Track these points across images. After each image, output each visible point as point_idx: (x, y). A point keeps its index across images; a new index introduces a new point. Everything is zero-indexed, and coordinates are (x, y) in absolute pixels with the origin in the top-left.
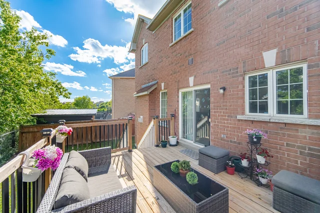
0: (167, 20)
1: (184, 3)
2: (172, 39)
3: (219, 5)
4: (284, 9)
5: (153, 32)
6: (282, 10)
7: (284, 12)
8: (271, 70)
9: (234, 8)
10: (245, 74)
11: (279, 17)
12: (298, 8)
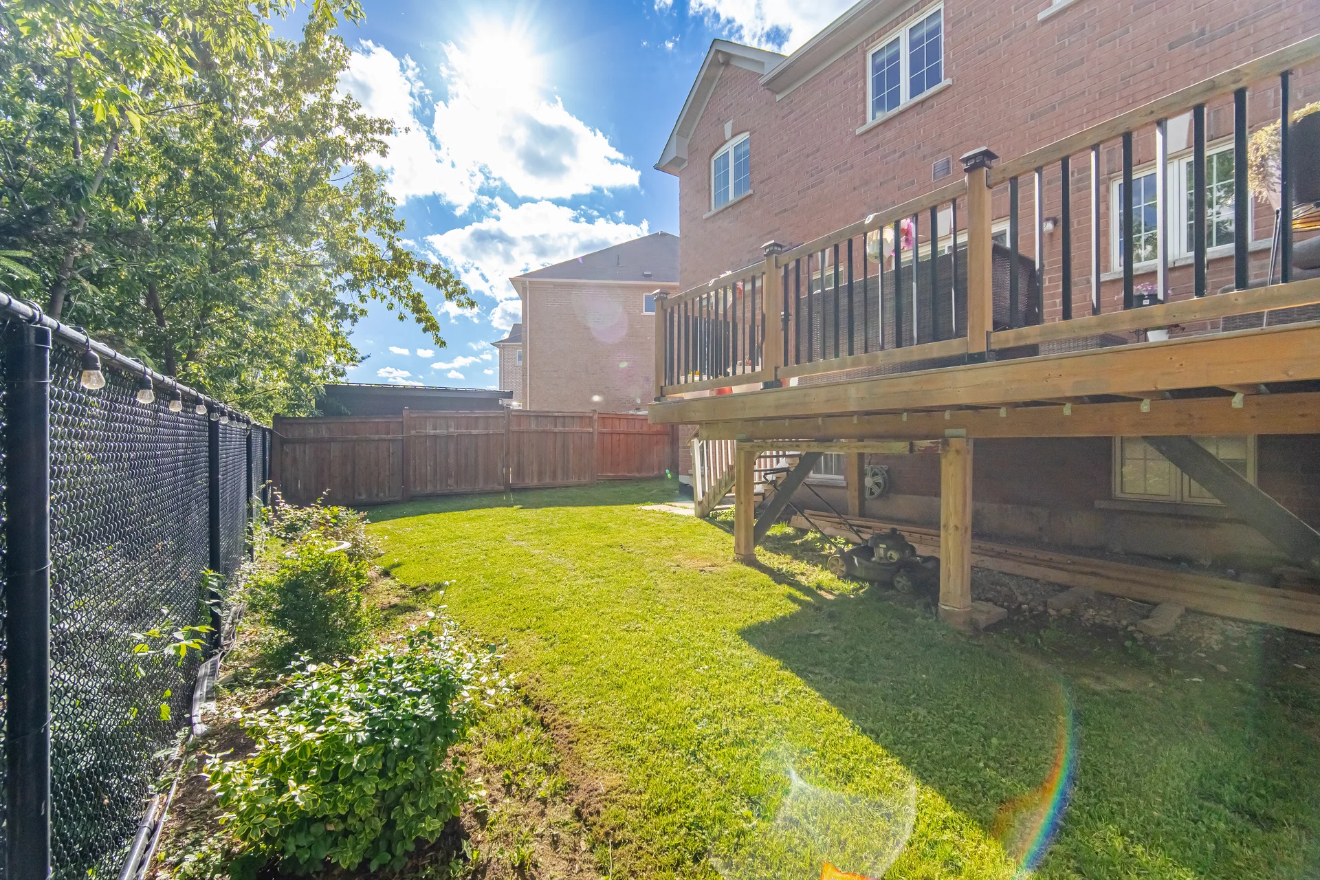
0: (845, 57)
1: (917, 8)
2: (864, 112)
3: (1041, 16)
4: (1208, 28)
5: (778, 98)
6: (1202, 33)
7: (1207, 35)
8: (1176, 162)
9: (1083, 26)
10: (1110, 179)
11: (1197, 47)
12: (1237, 28)
